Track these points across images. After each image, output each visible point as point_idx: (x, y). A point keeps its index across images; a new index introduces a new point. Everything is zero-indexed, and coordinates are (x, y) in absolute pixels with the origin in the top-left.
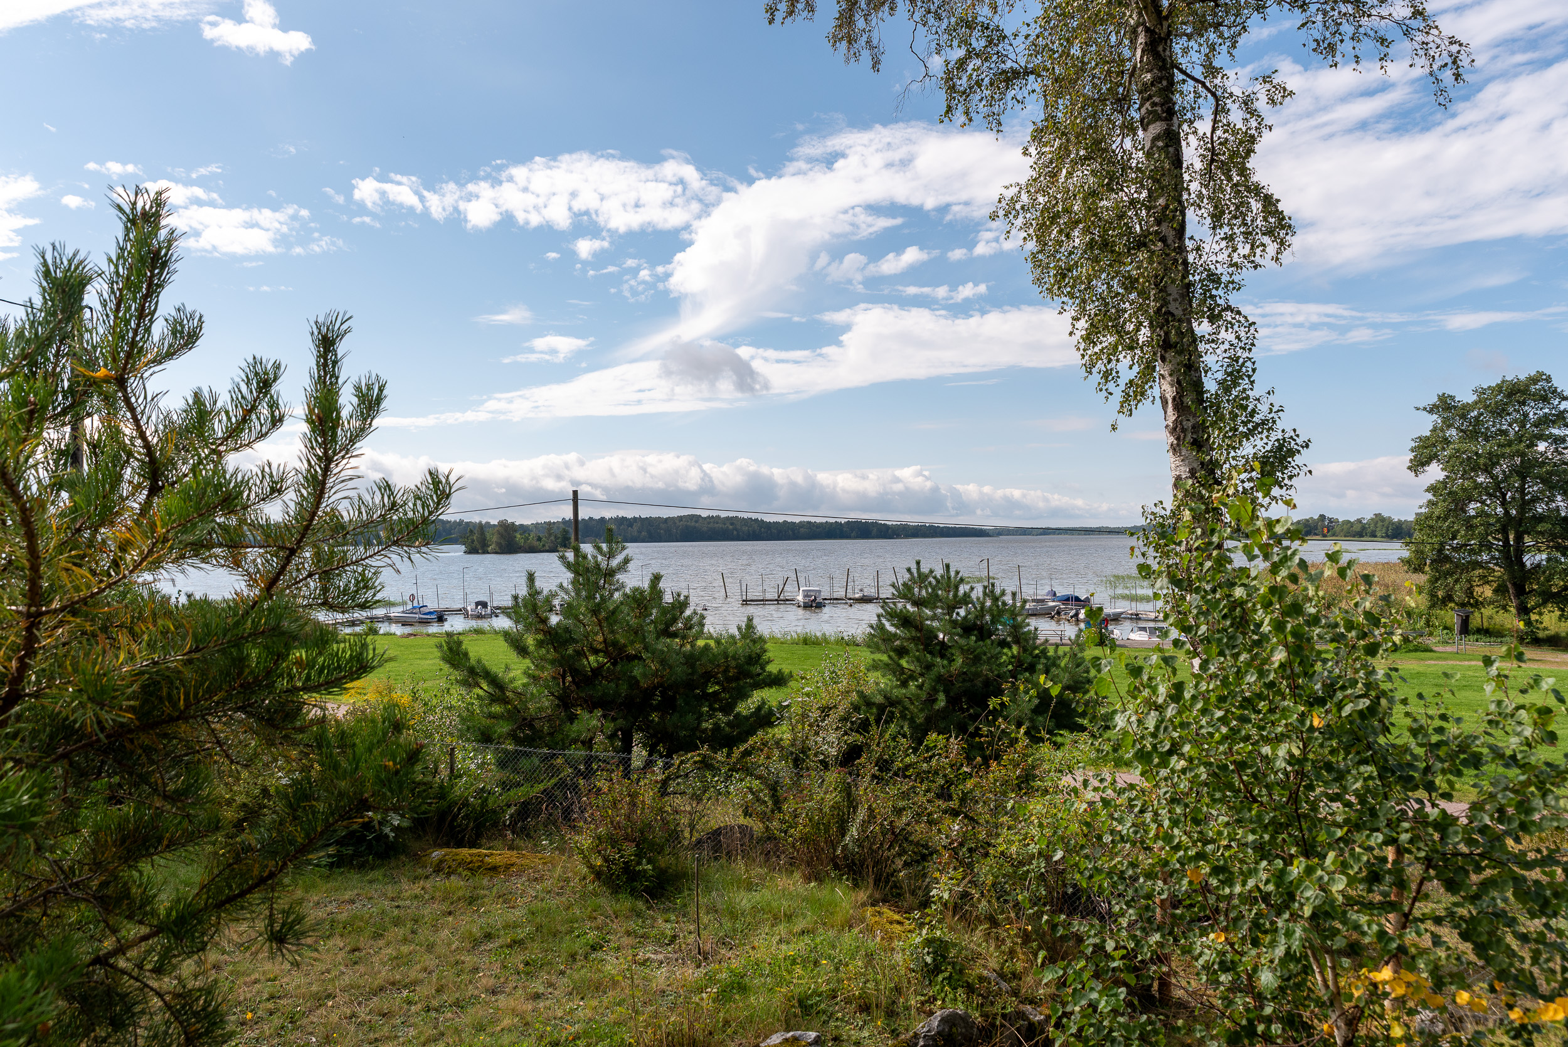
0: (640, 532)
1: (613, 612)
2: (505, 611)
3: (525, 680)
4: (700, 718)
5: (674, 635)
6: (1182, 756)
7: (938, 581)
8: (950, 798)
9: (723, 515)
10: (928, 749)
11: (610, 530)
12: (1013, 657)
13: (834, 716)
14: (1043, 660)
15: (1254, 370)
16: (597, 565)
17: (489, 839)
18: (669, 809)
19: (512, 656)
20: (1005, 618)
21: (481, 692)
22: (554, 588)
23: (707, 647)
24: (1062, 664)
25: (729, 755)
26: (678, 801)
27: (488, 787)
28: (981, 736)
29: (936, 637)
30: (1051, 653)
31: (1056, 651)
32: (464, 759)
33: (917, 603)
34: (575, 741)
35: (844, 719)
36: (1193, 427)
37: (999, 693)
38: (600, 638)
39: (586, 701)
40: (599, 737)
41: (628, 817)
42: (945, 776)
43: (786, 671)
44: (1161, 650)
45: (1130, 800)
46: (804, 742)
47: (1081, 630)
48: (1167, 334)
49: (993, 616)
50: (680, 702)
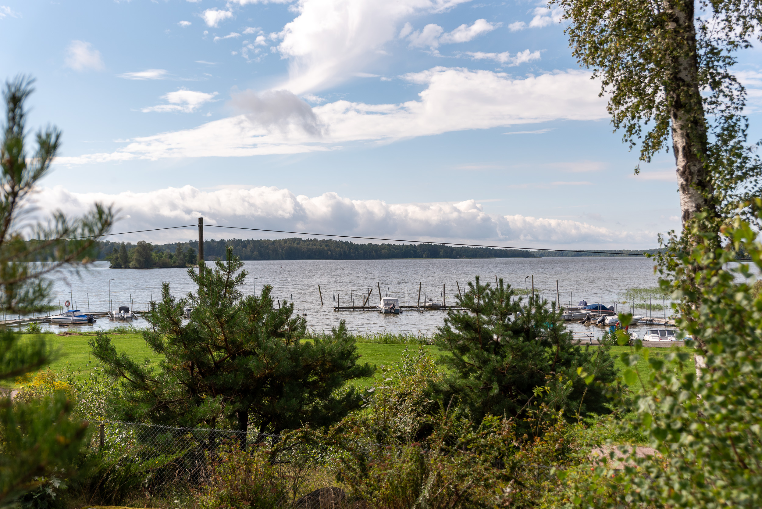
0: (252, 252)
1: (233, 316)
2: (144, 315)
3: (161, 371)
4: (302, 401)
5: (282, 335)
6: (689, 432)
7: (493, 293)
8: (502, 466)
9: (320, 238)
10: (485, 427)
11: (230, 250)
12: (553, 354)
13: (409, 401)
14: (577, 357)
15: (747, 126)
16: (220, 279)
17: (132, 498)
18: (276, 475)
19: (150, 351)
20: (547, 323)
21: (126, 381)
22: (184, 297)
23: (308, 345)
24: (592, 360)
25: (326, 432)
26: (283, 468)
27: (131, 457)
28: (528, 417)
29: (492, 338)
30: (583, 351)
31: (587, 349)
32: (111, 434)
33: (477, 310)
34: (201, 420)
35: (417, 403)
36: (699, 171)
37: (542, 383)
38: (222, 337)
39: (210, 388)
40: (221, 417)
41: (244, 481)
42: (499, 449)
43: (371, 364)
44: (678, 349)
45: (648, 468)
46: (385, 422)
47: (607, 333)
48: (678, 96)
49: (537, 321)
50: (286, 389)
